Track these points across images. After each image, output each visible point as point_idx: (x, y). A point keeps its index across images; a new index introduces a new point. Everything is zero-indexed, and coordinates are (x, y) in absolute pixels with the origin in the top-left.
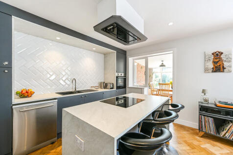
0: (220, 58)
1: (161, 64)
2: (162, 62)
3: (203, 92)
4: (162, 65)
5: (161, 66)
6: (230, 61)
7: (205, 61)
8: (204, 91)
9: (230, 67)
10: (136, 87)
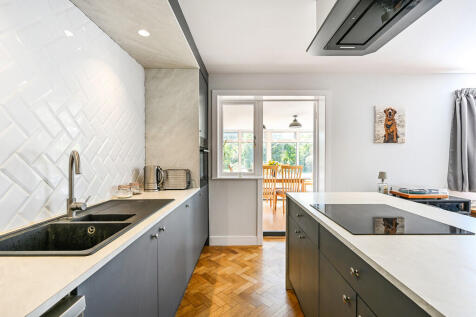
0: (393, 120)
1: (292, 122)
2: (293, 119)
3: (379, 178)
4: (295, 124)
5: (291, 125)
6: (403, 126)
7: (375, 122)
8: (382, 176)
9: (403, 134)
10: (237, 177)
